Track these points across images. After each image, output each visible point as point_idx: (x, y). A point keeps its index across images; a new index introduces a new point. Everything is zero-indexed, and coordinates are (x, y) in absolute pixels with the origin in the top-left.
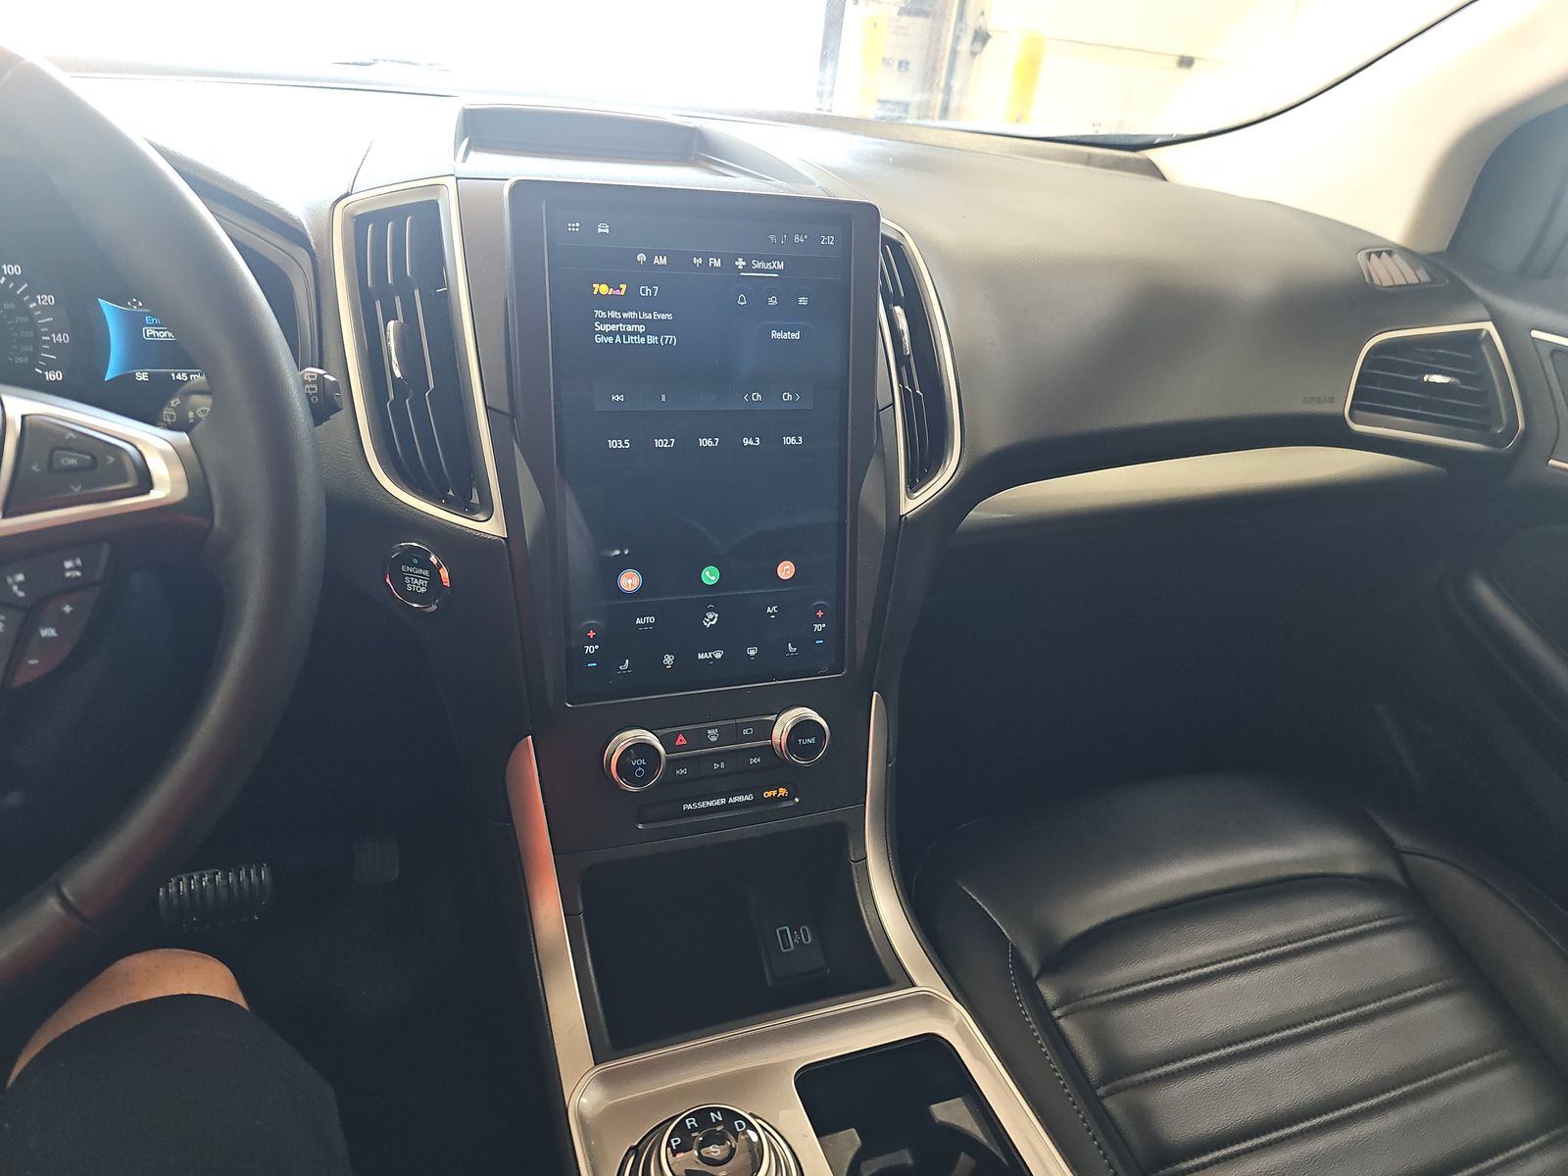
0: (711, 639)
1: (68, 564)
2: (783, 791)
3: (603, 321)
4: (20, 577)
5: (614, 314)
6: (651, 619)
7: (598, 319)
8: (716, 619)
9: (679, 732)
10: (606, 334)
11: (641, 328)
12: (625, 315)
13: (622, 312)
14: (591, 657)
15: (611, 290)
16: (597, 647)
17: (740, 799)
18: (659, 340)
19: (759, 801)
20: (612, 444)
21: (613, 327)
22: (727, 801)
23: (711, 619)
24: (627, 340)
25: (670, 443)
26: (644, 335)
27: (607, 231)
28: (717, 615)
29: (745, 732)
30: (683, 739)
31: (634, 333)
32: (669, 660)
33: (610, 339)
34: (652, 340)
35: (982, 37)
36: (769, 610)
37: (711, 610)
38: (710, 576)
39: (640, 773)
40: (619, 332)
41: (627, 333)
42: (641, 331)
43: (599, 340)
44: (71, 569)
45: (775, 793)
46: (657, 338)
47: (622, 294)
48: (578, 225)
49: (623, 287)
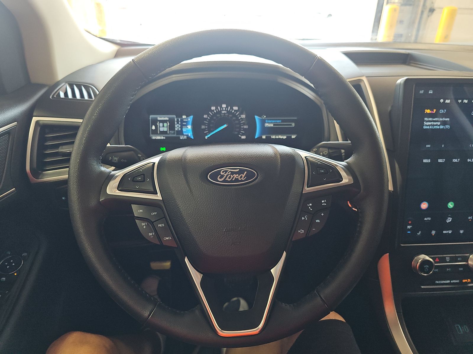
0: (448, 227)
1: (323, 201)
2: (469, 280)
3: (427, 121)
4: (311, 205)
5: (430, 119)
6: (429, 219)
7: (425, 121)
8: (451, 220)
9: (437, 257)
10: (427, 125)
11: (439, 123)
12: (434, 119)
13: (433, 118)
14: (409, 230)
15: (431, 111)
16: (411, 226)
17: (455, 281)
18: (444, 127)
19: (461, 282)
20: (425, 161)
21: (430, 123)
22: (450, 282)
23: (449, 220)
24: (433, 127)
25: (443, 160)
26: (439, 125)
27: (432, 93)
28: (451, 219)
29: (459, 259)
30: (438, 259)
31: (436, 125)
32: (433, 232)
33: (428, 127)
34: (442, 127)
35: (432, 10)
36: (469, 218)
37: (450, 217)
38: (451, 205)
39: (426, 270)
40: (432, 125)
41: (434, 125)
42: (438, 124)
43: (425, 127)
44: (323, 203)
45: (466, 280)
46: (443, 126)
47: (434, 112)
48: (423, 91)
49: (435, 110)
